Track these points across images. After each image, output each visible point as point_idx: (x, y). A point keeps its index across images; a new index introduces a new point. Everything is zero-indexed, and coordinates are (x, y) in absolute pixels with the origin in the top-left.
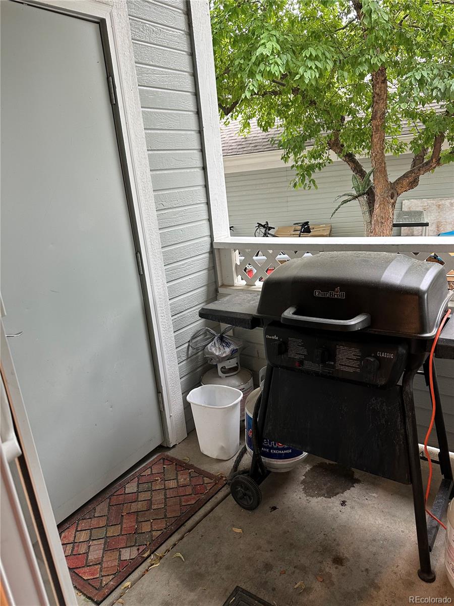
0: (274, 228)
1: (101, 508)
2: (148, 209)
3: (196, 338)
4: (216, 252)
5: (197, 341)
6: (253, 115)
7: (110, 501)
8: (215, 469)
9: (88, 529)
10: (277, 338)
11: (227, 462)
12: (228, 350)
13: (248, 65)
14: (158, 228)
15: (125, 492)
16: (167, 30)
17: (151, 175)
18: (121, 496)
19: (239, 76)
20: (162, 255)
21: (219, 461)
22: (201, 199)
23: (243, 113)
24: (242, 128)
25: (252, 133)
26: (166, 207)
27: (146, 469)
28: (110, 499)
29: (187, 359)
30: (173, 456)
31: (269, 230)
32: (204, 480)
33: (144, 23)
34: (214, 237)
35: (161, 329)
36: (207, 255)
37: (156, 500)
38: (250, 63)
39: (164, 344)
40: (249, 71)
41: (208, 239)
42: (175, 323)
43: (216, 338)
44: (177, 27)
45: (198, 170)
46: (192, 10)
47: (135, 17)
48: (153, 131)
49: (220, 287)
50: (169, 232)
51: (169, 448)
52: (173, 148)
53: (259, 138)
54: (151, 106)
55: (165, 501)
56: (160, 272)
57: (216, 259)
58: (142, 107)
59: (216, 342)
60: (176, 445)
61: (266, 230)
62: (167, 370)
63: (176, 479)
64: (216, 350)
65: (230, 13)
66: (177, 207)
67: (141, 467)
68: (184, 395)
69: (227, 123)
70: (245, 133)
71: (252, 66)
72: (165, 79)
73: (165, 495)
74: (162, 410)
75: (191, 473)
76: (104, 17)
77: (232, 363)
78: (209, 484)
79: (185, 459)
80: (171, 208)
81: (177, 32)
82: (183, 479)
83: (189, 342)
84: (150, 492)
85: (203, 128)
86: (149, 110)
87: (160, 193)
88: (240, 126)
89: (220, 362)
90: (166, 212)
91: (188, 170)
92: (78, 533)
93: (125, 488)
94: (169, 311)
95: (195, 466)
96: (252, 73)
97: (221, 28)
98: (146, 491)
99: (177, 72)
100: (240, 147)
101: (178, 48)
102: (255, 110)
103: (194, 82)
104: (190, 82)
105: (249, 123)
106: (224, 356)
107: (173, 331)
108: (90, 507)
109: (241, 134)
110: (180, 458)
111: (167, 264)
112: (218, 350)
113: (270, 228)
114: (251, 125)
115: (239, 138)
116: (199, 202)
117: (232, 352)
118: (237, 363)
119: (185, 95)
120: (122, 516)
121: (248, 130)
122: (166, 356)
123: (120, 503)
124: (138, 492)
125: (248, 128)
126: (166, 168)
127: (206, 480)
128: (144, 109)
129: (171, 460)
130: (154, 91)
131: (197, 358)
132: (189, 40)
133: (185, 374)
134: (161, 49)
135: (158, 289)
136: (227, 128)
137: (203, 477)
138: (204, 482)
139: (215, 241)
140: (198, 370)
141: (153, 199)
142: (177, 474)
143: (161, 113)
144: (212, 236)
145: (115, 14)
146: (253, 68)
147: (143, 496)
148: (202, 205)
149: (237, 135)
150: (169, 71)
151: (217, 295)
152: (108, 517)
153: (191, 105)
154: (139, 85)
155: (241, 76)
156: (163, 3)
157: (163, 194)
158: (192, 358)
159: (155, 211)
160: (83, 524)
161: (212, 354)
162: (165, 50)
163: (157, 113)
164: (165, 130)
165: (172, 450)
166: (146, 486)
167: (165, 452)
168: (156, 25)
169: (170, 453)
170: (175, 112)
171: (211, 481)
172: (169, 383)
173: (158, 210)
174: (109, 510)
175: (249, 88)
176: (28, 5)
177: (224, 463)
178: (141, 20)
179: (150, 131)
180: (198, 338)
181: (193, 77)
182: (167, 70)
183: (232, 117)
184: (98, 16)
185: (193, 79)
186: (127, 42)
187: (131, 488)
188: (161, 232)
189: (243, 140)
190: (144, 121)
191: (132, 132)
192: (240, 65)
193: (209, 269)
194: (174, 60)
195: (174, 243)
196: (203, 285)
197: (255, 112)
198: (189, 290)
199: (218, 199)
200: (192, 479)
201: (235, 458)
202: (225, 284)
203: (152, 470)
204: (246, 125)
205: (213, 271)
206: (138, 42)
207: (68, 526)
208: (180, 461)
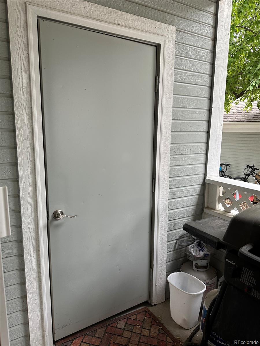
0: (258, 170)
1: (100, 332)
2: (165, 154)
3: (183, 238)
4: (206, 185)
5: (183, 240)
6: (256, 99)
7: (106, 329)
8: (176, 333)
9: (88, 344)
10: (234, 264)
11: (186, 330)
12: (202, 253)
13: (255, 70)
14: (169, 165)
15: (116, 326)
16: (199, 50)
17: (171, 134)
18: (114, 328)
19: (248, 76)
20: (168, 182)
21: (181, 328)
22: (203, 151)
23: (249, 97)
24: (246, 107)
25: (253, 109)
26: (177, 154)
27: (133, 314)
28: (107, 327)
29: (174, 251)
30: (152, 312)
31: (255, 170)
32: (167, 338)
33: (185, 46)
34: (207, 175)
35: (160, 228)
36: (200, 186)
37: (133, 340)
38: (256, 69)
39: (159, 238)
40: (255, 74)
41: (202, 176)
42: (169, 226)
43: (196, 242)
44: (206, 48)
45: (204, 133)
46: (217, 38)
47: (180, 43)
48: (178, 109)
49: (205, 208)
50: (176, 169)
51: (151, 305)
52: (189, 119)
53: (257, 113)
54: (179, 94)
55: (138, 344)
56: (166, 192)
57: (206, 190)
58: (173, 94)
59: (195, 245)
60: (156, 304)
61: (252, 170)
62: (159, 255)
63: (150, 330)
64: (194, 251)
65: (248, 39)
66: (185, 154)
67: (131, 312)
68: (167, 273)
69: (237, 103)
70: (248, 110)
71: (257, 71)
72: (192, 78)
73: (140, 339)
74: (151, 280)
75: (160, 329)
76: (160, 43)
77: (204, 263)
78: (169, 343)
79: (159, 317)
80: (180, 155)
81: (205, 51)
82: (154, 332)
83: (177, 239)
84: (131, 333)
85: (212, 108)
86: (178, 96)
87: (175, 145)
88: (245, 105)
89: (195, 260)
90: (176, 157)
91: (197, 133)
92: (82, 343)
93: (118, 323)
94: (167, 217)
95: (165, 325)
96: (257, 74)
97: (240, 48)
98: (129, 331)
99: (201, 74)
100: (243, 117)
101: (204, 60)
102: (257, 96)
103: (211, 80)
104: (208, 80)
105: (251, 104)
106: (198, 257)
107: (167, 231)
108: (95, 328)
109: (245, 110)
110: (156, 315)
111: (171, 188)
112: (195, 251)
113: (255, 169)
114: (252, 105)
115: (244, 112)
116: (201, 153)
117: (205, 256)
118: (207, 264)
119: (204, 88)
120: (110, 343)
121: (251, 108)
122: (159, 246)
123: (112, 333)
124: (124, 329)
125: (250, 107)
126: (182, 130)
127: (169, 339)
128: (175, 96)
129: (150, 314)
130: (183, 85)
131: (181, 251)
132: (212, 56)
133: (171, 260)
134: (193, 61)
135: (162, 203)
136: (237, 106)
137: (167, 336)
138: (166, 340)
139: (207, 178)
140: (181, 259)
141: (170, 148)
142: (151, 326)
143: (185, 98)
144: (205, 175)
145: (167, 41)
146: (258, 72)
147: (127, 334)
148: (203, 155)
149: (243, 110)
150: (196, 73)
151: (202, 213)
152: (102, 340)
153: (207, 94)
154: (174, 82)
155: (249, 76)
156: (199, 35)
157: (177, 146)
158: (178, 250)
159: (170, 156)
160: (87, 339)
161: (191, 253)
162: (195, 61)
163: (183, 98)
164: (186, 108)
165: (153, 307)
166: (130, 327)
167: (148, 307)
168: (192, 47)
169: (151, 309)
170: (195, 98)
171: (172, 342)
172: (158, 264)
173: (172, 155)
174: (104, 335)
175: (252, 84)
176: (118, 37)
177: (184, 331)
178: (183, 44)
179: (176, 109)
180: (184, 239)
181: (211, 78)
182: (194, 73)
183: (241, 99)
184: (156, 42)
185: (211, 79)
186: (172, 57)
187: (121, 325)
188: (171, 168)
189: (246, 113)
190: (173, 102)
191: (164, 108)
192: (249, 70)
193: (200, 195)
194: (200, 67)
195: (178, 176)
196: (194, 205)
197: (257, 98)
198: (183, 206)
199: (214, 152)
200: (159, 334)
201: (192, 330)
202: (209, 207)
203: (137, 316)
204: (250, 104)
205: (202, 197)
206: (178, 57)
207: (79, 336)
208: (156, 317)
